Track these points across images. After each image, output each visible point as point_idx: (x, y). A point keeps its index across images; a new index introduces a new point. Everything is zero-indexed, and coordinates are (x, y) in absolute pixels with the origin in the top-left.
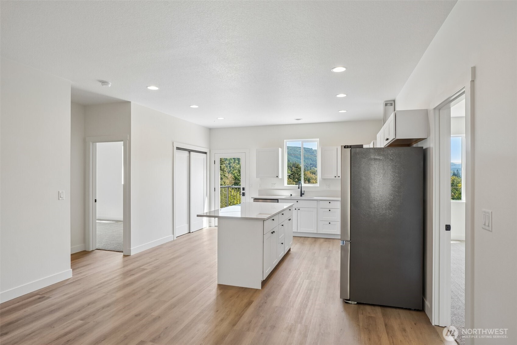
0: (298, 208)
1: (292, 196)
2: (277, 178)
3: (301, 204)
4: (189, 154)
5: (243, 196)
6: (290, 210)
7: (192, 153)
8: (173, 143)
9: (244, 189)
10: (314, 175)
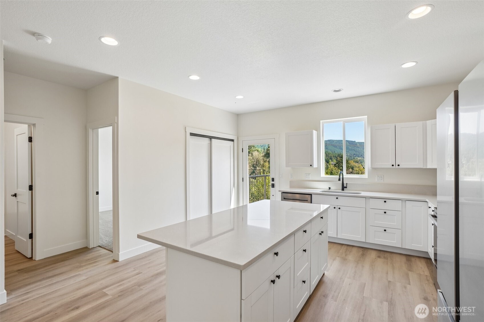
0: (338, 207)
1: (330, 190)
2: (311, 168)
3: (341, 201)
4: (210, 142)
5: (272, 187)
6: (322, 218)
7: (213, 140)
8: (186, 127)
9: (273, 180)
10: (357, 164)
